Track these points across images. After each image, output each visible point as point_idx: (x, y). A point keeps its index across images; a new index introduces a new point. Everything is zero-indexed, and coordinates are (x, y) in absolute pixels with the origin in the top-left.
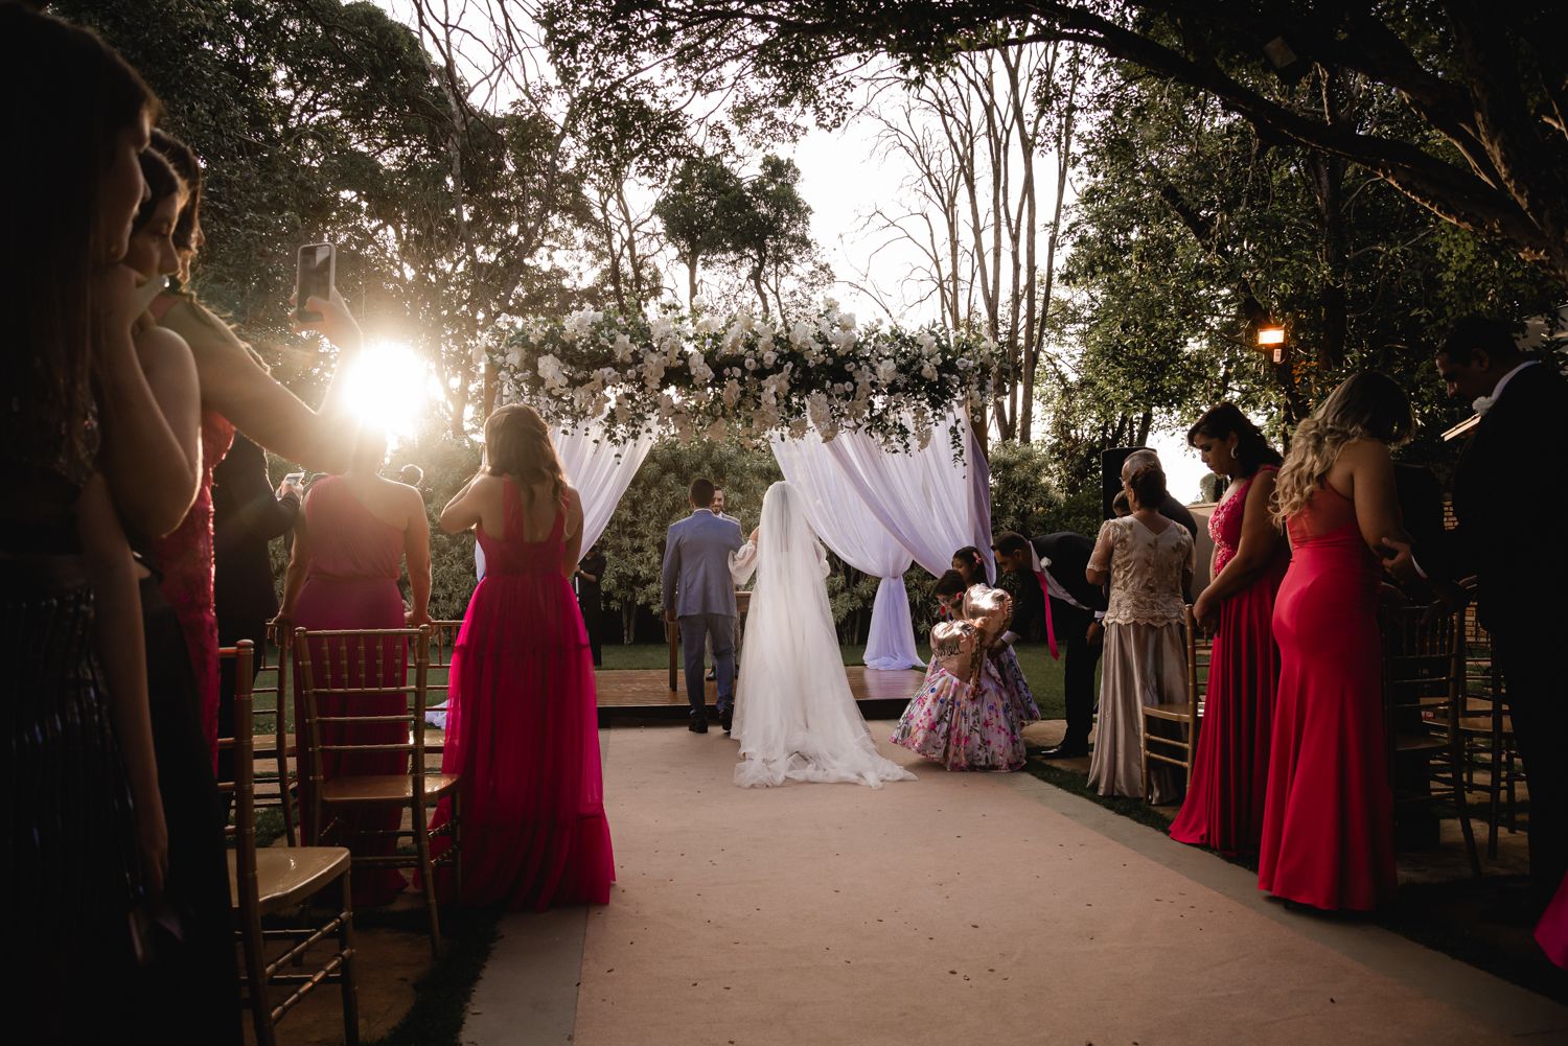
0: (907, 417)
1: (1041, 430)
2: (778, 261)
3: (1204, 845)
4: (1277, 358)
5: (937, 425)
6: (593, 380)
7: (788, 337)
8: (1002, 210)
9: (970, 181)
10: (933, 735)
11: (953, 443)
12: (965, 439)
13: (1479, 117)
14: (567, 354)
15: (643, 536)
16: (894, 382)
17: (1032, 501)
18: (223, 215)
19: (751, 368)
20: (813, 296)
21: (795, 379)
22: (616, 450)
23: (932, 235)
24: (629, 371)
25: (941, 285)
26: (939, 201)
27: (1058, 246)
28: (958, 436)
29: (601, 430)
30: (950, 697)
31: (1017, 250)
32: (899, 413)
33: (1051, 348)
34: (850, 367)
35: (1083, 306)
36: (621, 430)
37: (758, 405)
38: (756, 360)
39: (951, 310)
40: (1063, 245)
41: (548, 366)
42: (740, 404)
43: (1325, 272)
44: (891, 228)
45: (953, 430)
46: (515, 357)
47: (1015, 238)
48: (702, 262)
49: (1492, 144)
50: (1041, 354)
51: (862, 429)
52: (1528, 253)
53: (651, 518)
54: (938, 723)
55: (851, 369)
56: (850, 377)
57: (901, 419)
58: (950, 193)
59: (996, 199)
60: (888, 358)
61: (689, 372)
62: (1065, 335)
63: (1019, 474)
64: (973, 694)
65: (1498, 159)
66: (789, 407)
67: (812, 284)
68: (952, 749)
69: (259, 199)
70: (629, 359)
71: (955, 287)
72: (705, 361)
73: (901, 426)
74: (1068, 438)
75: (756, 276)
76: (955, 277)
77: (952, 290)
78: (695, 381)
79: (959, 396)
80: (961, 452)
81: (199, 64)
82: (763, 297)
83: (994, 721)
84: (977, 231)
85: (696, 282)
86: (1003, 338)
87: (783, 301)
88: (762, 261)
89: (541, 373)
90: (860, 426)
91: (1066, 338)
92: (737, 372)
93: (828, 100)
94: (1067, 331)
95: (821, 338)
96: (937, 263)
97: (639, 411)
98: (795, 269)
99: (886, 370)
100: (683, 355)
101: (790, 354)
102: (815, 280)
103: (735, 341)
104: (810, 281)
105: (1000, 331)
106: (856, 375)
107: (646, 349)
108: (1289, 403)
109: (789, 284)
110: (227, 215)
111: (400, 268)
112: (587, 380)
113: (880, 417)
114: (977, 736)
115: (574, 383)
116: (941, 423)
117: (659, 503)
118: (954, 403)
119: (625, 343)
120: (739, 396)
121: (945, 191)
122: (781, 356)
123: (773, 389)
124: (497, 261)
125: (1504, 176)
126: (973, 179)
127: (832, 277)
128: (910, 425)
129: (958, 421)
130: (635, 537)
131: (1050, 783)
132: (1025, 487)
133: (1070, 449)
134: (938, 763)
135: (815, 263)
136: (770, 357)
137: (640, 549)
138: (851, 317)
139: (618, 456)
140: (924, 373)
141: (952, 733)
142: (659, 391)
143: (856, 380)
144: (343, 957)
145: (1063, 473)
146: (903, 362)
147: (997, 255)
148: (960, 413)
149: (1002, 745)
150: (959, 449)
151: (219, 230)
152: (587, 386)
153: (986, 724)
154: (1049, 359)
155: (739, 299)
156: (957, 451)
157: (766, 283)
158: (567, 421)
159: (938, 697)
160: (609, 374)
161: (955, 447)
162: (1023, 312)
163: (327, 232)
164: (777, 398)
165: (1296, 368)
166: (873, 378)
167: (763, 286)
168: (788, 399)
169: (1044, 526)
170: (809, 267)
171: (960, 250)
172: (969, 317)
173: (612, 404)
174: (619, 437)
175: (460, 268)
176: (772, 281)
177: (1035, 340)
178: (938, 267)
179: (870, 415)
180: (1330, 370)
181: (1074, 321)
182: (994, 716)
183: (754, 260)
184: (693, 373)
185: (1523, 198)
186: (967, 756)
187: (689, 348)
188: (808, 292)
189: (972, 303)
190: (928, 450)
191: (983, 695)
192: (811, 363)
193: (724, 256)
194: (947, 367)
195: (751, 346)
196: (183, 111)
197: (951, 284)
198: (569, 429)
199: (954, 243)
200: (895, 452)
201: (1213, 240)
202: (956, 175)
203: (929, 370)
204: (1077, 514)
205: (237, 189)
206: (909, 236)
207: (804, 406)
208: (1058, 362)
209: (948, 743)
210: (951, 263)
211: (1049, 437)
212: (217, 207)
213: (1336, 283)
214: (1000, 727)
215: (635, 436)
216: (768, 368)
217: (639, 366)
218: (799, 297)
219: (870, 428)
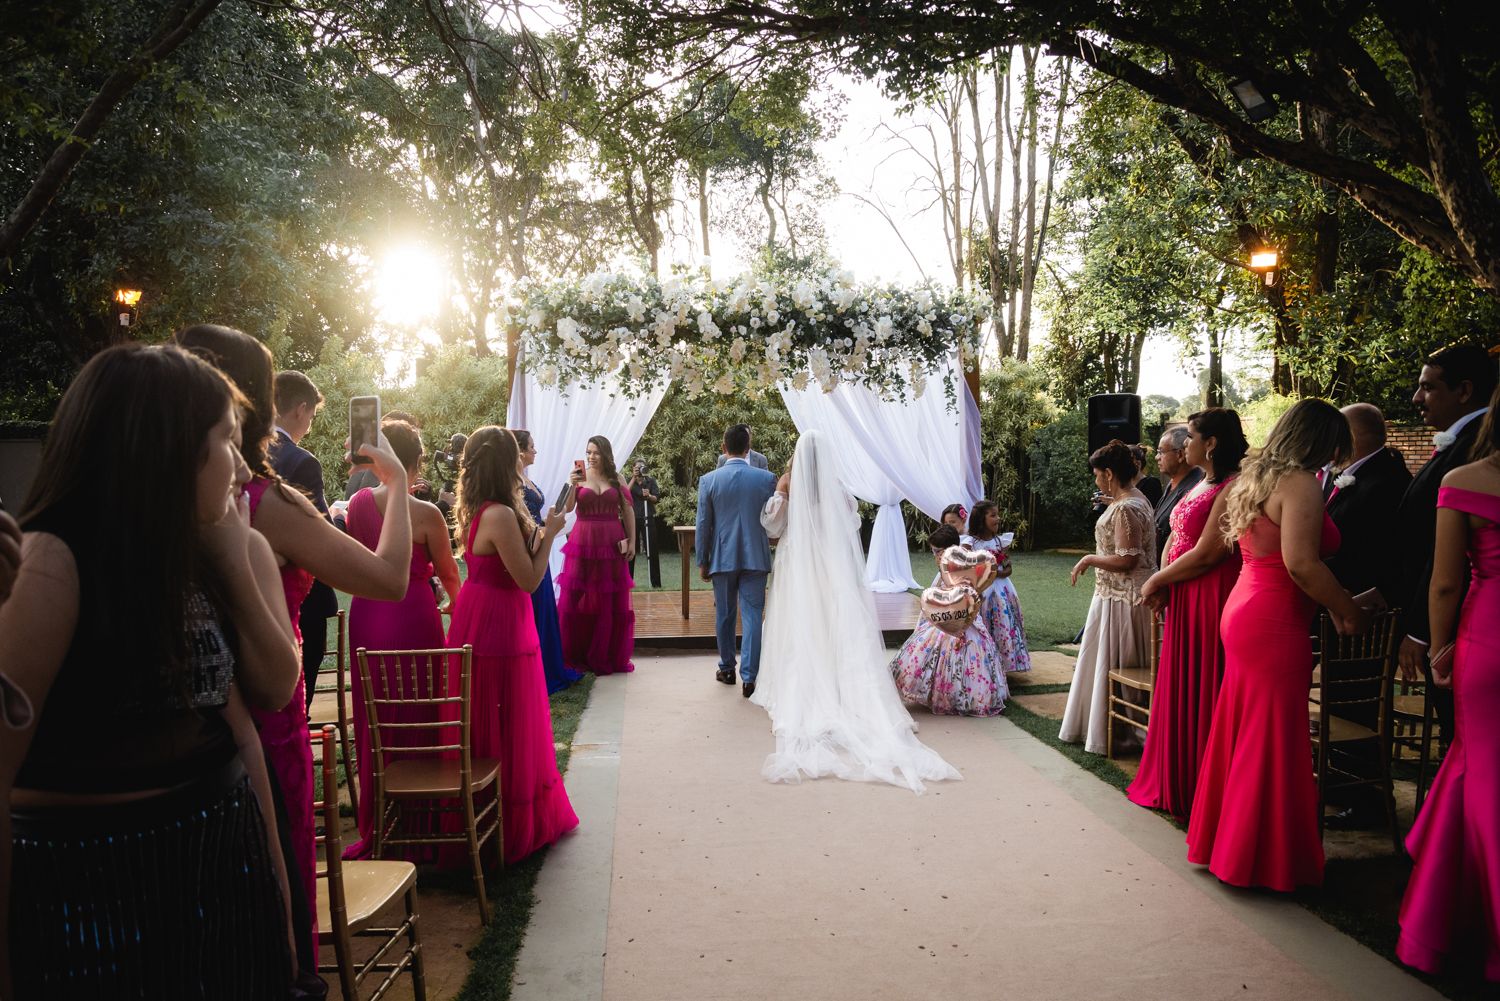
0: (903, 367)
1: (1041, 337)
2: (785, 176)
3: (1158, 808)
4: (1269, 281)
5: (931, 374)
6: (608, 339)
7: (790, 296)
8: (1004, 122)
9: (973, 95)
10: (919, 681)
11: (948, 391)
12: (959, 387)
13: (1434, 166)
14: (585, 315)
15: (657, 453)
16: (891, 337)
17: (1027, 418)
18: (256, 153)
19: (756, 326)
20: (818, 209)
21: (797, 336)
22: (630, 403)
23: (935, 147)
24: (642, 331)
25: (944, 196)
26: (942, 113)
27: (1057, 170)
28: (951, 386)
29: (616, 384)
30: (936, 647)
31: (1018, 165)
32: (895, 363)
33: (1050, 257)
34: (849, 323)
35: (1084, 215)
36: (635, 384)
37: (762, 361)
38: (761, 318)
39: (953, 219)
40: (1061, 168)
41: (567, 328)
42: (745, 359)
43: (1319, 199)
44: (896, 139)
45: (947, 380)
46: (536, 319)
47: (1016, 153)
48: (711, 179)
49: (1445, 193)
50: (1042, 262)
51: (861, 380)
52: (1480, 280)
53: (664, 436)
54: (924, 670)
55: (851, 325)
56: (849, 333)
57: (897, 369)
58: (953, 104)
59: (998, 113)
60: (885, 314)
61: (698, 330)
62: (1065, 244)
63: (1015, 392)
64: (957, 645)
65: (1450, 208)
66: (792, 362)
67: (819, 197)
68: (936, 694)
69: (289, 136)
70: (642, 319)
71: (958, 198)
72: (713, 320)
73: (897, 376)
74: (1066, 345)
75: (764, 190)
76: (958, 188)
77: (954, 200)
78: (703, 339)
79: (953, 348)
80: (954, 401)
81: (228, 12)
82: (770, 211)
83: (976, 670)
84: (979, 145)
85: (706, 194)
86: (1003, 247)
87: (789, 215)
88: (770, 175)
89: (560, 335)
90: (858, 378)
91: (1066, 247)
92: (743, 330)
93: (824, 111)
94: (1067, 239)
95: (823, 297)
96: (940, 174)
97: (652, 367)
98: (802, 183)
99: (884, 327)
100: (693, 315)
101: (793, 314)
102: (820, 193)
103: (741, 300)
104: (816, 193)
105: (1001, 240)
106: (855, 330)
107: (658, 309)
108: (1280, 324)
109: (795, 197)
110: (259, 152)
111: (422, 182)
112: (602, 339)
113: (877, 369)
114: (959, 683)
115: (592, 342)
116: (935, 374)
117: (672, 421)
118: (948, 354)
119: (637, 304)
120: (745, 352)
121: (949, 102)
122: (784, 314)
123: (777, 346)
124: (514, 175)
125: (1455, 225)
126: (975, 93)
127: (837, 191)
128: (906, 376)
129: (951, 372)
130: (650, 454)
131: (1026, 730)
132: (1021, 404)
133: (1068, 356)
134: (924, 706)
135: (820, 177)
136: (774, 317)
137: (654, 465)
138: (850, 274)
139: (633, 408)
140: (919, 328)
141: (937, 679)
142: (672, 346)
143: (855, 335)
144: (412, 952)
145: (1061, 377)
146: (900, 318)
147: (998, 169)
148: (954, 364)
149: (982, 693)
150: (952, 397)
151: (253, 168)
152: (603, 345)
153: (968, 673)
154: (1049, 266)
155: (747, 213)
156: (950, 400)
157: (774, 198)
158: (584, 377)
159: (925, 645)
160: (623, 333)
161: (948, 397)
162: (1023, 222)
163: (352, 152)
164: (780, 354)
165: (1288, 291)
166: (872, 334)
167: (770, 200)
168: (790, 354)
169: (1038, 443)
170: (815, 181)
171: (962, 161)
172: (971, 226)
173: (627, 360)
174: (633, 391)
175: (479, 182)
176: (779, 195)
177: (1035, 249)
178: (941, 177)
179: (869, 366)
180: (1320, 295)
181: (1074, 231)
182: (975, 665)
183: (762, 176)
184: (701, 331)
185: (1470, 246)
186: (950, 701)
187: (700, 306)
188: (813, 205)
189: (974, 213)
190: (923, 398)
191: (966, 646)
192: (813, 322)
193: (732, 173)
194: (942, 321)
195: (757, 305)
196: (214, 52)
197: (954, 194)
198: (587, 383)
199: (957, 154)
200: (892, 400)
201: (1210, 165)
202: (959, 85)
203: (924, 327)
204: (1069, 433)
205: (267, 126)
206: (912, 148)
207: (806, 358)
208: (1056, 269)
209: (932, 688)
210: (953, 174)
211: (1047, 343)
212: (250, 146)
213: (1330, 210)
214: (980, 676)
215: (648, 389)
216: (772, 325)
217: (651, 324)
218: (805, 210)
219: (868, 380)
